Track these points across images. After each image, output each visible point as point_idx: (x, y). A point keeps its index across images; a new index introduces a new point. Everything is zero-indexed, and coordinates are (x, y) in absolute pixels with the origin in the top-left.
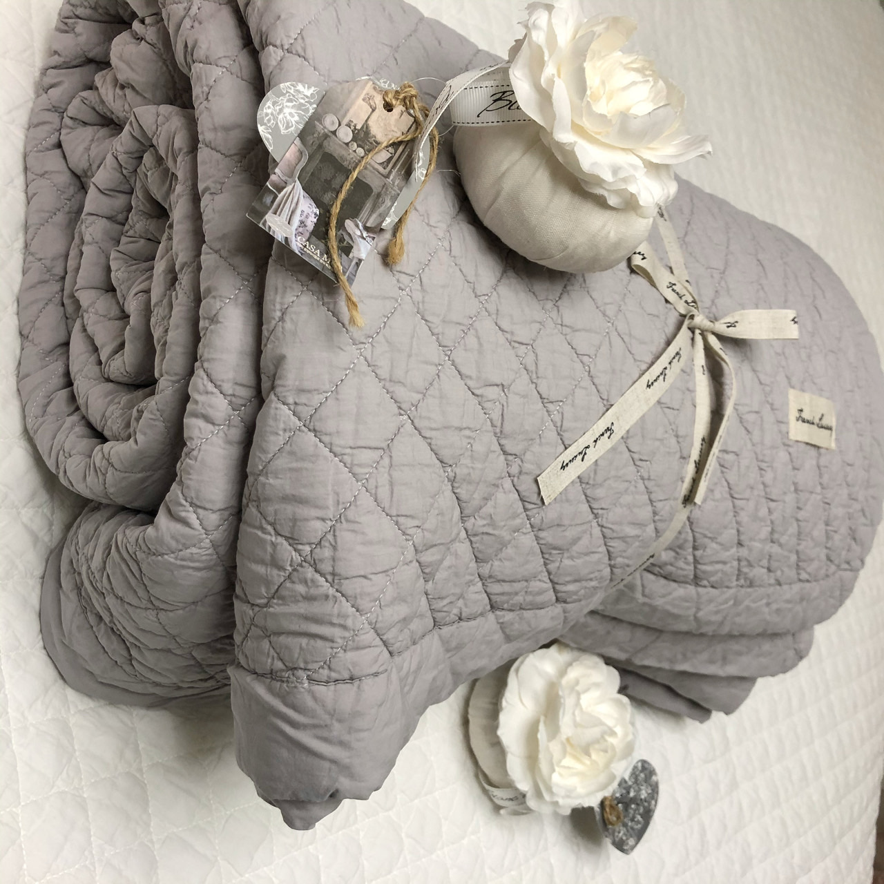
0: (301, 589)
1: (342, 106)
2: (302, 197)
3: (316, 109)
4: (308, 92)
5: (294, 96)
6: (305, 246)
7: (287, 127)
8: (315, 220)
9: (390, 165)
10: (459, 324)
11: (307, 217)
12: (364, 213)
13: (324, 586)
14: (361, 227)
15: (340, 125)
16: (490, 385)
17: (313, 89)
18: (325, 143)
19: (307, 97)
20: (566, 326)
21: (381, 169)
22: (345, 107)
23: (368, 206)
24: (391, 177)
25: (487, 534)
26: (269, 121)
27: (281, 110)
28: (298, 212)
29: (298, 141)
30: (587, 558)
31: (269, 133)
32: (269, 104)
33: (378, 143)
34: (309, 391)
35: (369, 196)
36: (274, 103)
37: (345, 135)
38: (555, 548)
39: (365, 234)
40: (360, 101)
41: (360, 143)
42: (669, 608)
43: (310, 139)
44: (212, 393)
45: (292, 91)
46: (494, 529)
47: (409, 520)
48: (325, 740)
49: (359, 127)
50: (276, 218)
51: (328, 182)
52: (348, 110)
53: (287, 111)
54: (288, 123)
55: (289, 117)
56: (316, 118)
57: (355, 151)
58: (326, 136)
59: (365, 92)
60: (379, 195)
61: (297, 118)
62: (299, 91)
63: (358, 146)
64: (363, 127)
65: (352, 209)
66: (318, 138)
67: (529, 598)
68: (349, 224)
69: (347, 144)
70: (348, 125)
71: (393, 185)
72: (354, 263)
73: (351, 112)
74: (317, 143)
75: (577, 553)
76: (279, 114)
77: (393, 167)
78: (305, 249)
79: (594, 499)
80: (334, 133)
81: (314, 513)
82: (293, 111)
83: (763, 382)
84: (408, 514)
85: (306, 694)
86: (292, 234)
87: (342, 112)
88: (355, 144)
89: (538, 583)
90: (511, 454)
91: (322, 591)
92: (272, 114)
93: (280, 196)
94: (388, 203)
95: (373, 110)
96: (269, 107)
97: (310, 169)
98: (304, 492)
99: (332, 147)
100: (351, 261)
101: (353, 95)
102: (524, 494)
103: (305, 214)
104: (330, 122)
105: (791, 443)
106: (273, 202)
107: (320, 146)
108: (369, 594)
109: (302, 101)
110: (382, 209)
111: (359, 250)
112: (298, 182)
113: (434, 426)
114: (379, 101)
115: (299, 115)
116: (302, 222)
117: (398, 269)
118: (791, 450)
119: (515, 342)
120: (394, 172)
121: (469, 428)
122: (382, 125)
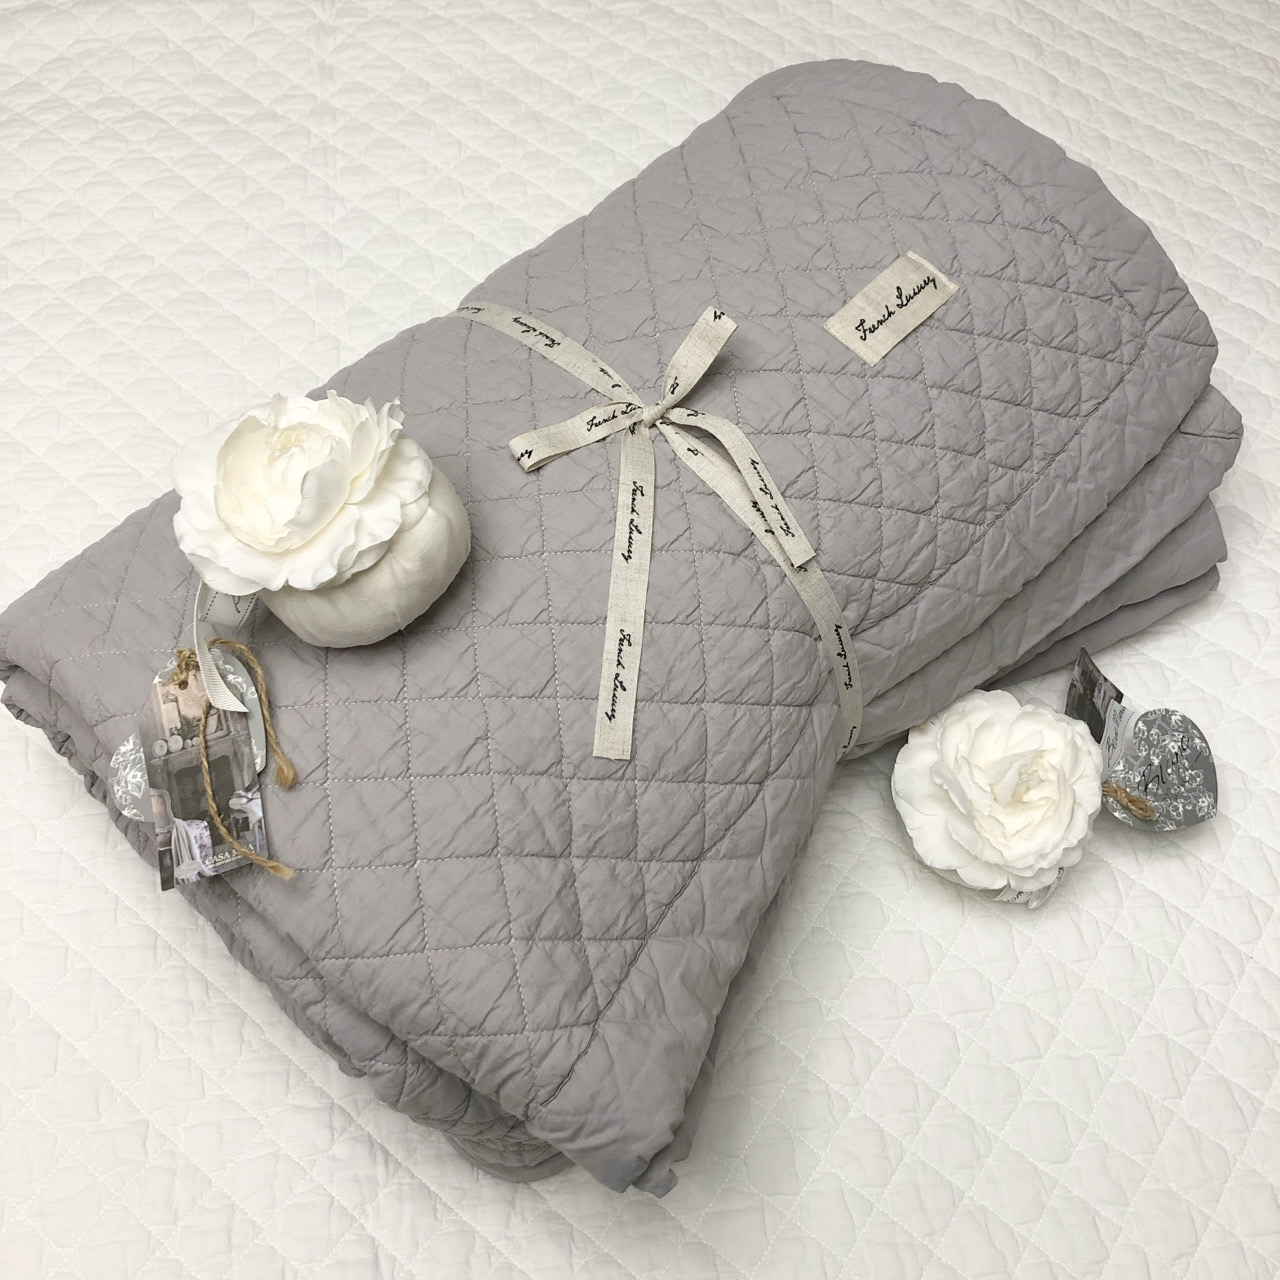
0: (469, 1055)
1: (156, 727)
2: (187, 828)
3: (144, 753)
4: (130, 746)
5: (124, 761)
6: (215, 862)
7: (140, 788)
8: (208, 832)
9: (223, 721)
10: (395, 744)
11: (201, 838)
12: (237, 783)
13: (479, 1041)
14: (243, 794)
15: (166, 741)
16: (467, 753)
17: (131, 738)
18: (170, 768)
19: (132, 750)
20: (498, 616)
21: (220, 733)
22: (158, 724)
23: (235, 771)
24: (232, 729)
25: (600, 838)
26: (126, 799)
27: (126, 782)
28: (193, 841)
29: (153, 792)
30: (733, 736)
31: (133, 808)
32: (116, 788)
33: (199, 720)
34: (324, 937)
35: (229, 764)
36: (118, 784)
37: (176, 743)
38: (689, 767)
39: (250, 795)
40: (164, 707)
41: (190, 736)
42: (931, 627)
43: (159, 778)
44: (296, 986)
45: (121, 759)
46: (603, 829)
47: (490, 932)
48: (593, 1133)
49: (179, 726)
50: (183, 866)
51: (195, 792)
52: (162, 725)
53: (129, 778)
54: (137, 785)
55: (134, 781)
56: (149, 756)
57: (193, 746)
58: (166, 762)
59: (160, 696)
60: (235, 754)
61: (139, 774)
62: (125, 753)
63: (191, 739)
64: (182, 724)
65: (225, 789)
66: (162, 770)
67: (720, 819)
68: (234, 803)
69: (183, 748)
70: (172, 734)
71: (238, 732)
72: (256, 828)
73: (165, 722)
74: (165, 775)
75: (717, 745)
76: (127, 787)
77: (227, 721)
78: (217, 864)
79: (677, 696)
80: (169, 752)
81: (415, 1006)
82: (133, 773)
83: (779, 367)
84: (484, 929)
85: (549, 1116)
86: (200, 865)
87: (160, 732)
88: (188, 741)
89: (713, 801)
90: (550, 768)
91: (479, 1046)
92: (124, 793)
93: (173, 847)
94: (246, 750)
95: (177, 701)
96: (118, 791)
97: (177, 801)
98: (395, 999)
99: (178, 764)
100: (254, 830)
101: (156, 709)
102: (601, 773)
103: (198, 838)
104: (159, 750)
105: (878, 368)
106: (171, 859)
107: (169, 774)
108: (509, 1017)
109: (132, 757)
110: (246, 761)
111: (254, 813)
112: (177, 820)
113: (445, 843)
114: (173, 689)
115: (139, 770)
116: (200, 847)
117: (305, 775)
118: (887, 372)
119: (459, 692)
120: (230, 723)
121: (481, 805)
122: (191, 703)
